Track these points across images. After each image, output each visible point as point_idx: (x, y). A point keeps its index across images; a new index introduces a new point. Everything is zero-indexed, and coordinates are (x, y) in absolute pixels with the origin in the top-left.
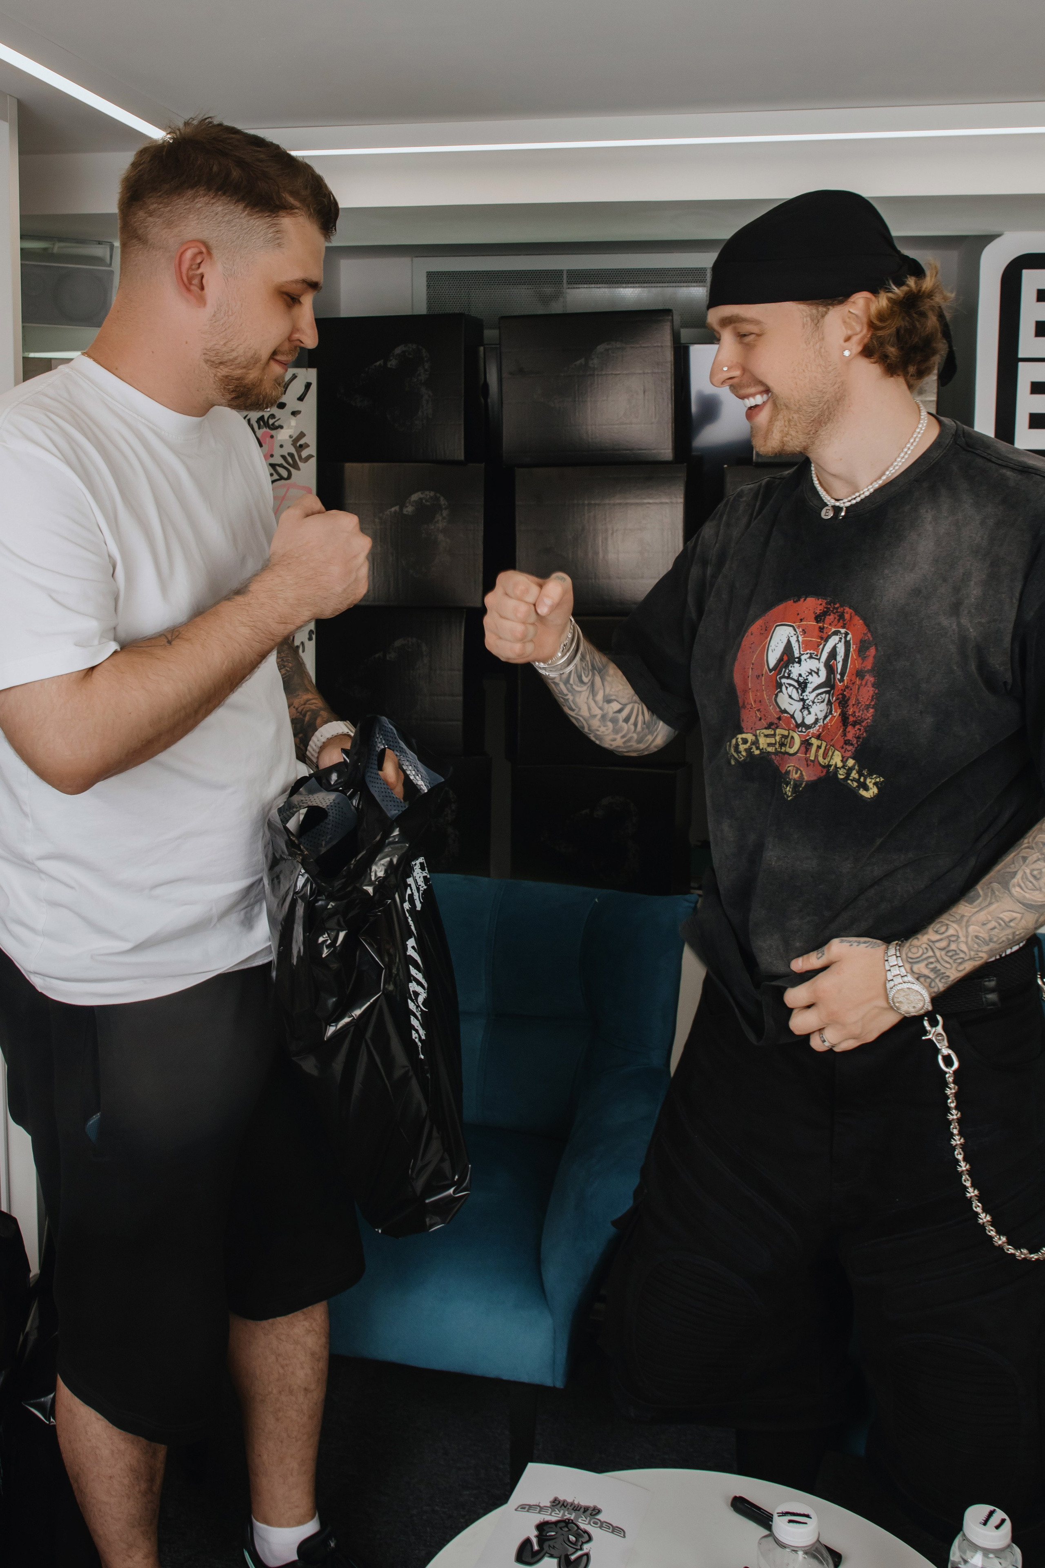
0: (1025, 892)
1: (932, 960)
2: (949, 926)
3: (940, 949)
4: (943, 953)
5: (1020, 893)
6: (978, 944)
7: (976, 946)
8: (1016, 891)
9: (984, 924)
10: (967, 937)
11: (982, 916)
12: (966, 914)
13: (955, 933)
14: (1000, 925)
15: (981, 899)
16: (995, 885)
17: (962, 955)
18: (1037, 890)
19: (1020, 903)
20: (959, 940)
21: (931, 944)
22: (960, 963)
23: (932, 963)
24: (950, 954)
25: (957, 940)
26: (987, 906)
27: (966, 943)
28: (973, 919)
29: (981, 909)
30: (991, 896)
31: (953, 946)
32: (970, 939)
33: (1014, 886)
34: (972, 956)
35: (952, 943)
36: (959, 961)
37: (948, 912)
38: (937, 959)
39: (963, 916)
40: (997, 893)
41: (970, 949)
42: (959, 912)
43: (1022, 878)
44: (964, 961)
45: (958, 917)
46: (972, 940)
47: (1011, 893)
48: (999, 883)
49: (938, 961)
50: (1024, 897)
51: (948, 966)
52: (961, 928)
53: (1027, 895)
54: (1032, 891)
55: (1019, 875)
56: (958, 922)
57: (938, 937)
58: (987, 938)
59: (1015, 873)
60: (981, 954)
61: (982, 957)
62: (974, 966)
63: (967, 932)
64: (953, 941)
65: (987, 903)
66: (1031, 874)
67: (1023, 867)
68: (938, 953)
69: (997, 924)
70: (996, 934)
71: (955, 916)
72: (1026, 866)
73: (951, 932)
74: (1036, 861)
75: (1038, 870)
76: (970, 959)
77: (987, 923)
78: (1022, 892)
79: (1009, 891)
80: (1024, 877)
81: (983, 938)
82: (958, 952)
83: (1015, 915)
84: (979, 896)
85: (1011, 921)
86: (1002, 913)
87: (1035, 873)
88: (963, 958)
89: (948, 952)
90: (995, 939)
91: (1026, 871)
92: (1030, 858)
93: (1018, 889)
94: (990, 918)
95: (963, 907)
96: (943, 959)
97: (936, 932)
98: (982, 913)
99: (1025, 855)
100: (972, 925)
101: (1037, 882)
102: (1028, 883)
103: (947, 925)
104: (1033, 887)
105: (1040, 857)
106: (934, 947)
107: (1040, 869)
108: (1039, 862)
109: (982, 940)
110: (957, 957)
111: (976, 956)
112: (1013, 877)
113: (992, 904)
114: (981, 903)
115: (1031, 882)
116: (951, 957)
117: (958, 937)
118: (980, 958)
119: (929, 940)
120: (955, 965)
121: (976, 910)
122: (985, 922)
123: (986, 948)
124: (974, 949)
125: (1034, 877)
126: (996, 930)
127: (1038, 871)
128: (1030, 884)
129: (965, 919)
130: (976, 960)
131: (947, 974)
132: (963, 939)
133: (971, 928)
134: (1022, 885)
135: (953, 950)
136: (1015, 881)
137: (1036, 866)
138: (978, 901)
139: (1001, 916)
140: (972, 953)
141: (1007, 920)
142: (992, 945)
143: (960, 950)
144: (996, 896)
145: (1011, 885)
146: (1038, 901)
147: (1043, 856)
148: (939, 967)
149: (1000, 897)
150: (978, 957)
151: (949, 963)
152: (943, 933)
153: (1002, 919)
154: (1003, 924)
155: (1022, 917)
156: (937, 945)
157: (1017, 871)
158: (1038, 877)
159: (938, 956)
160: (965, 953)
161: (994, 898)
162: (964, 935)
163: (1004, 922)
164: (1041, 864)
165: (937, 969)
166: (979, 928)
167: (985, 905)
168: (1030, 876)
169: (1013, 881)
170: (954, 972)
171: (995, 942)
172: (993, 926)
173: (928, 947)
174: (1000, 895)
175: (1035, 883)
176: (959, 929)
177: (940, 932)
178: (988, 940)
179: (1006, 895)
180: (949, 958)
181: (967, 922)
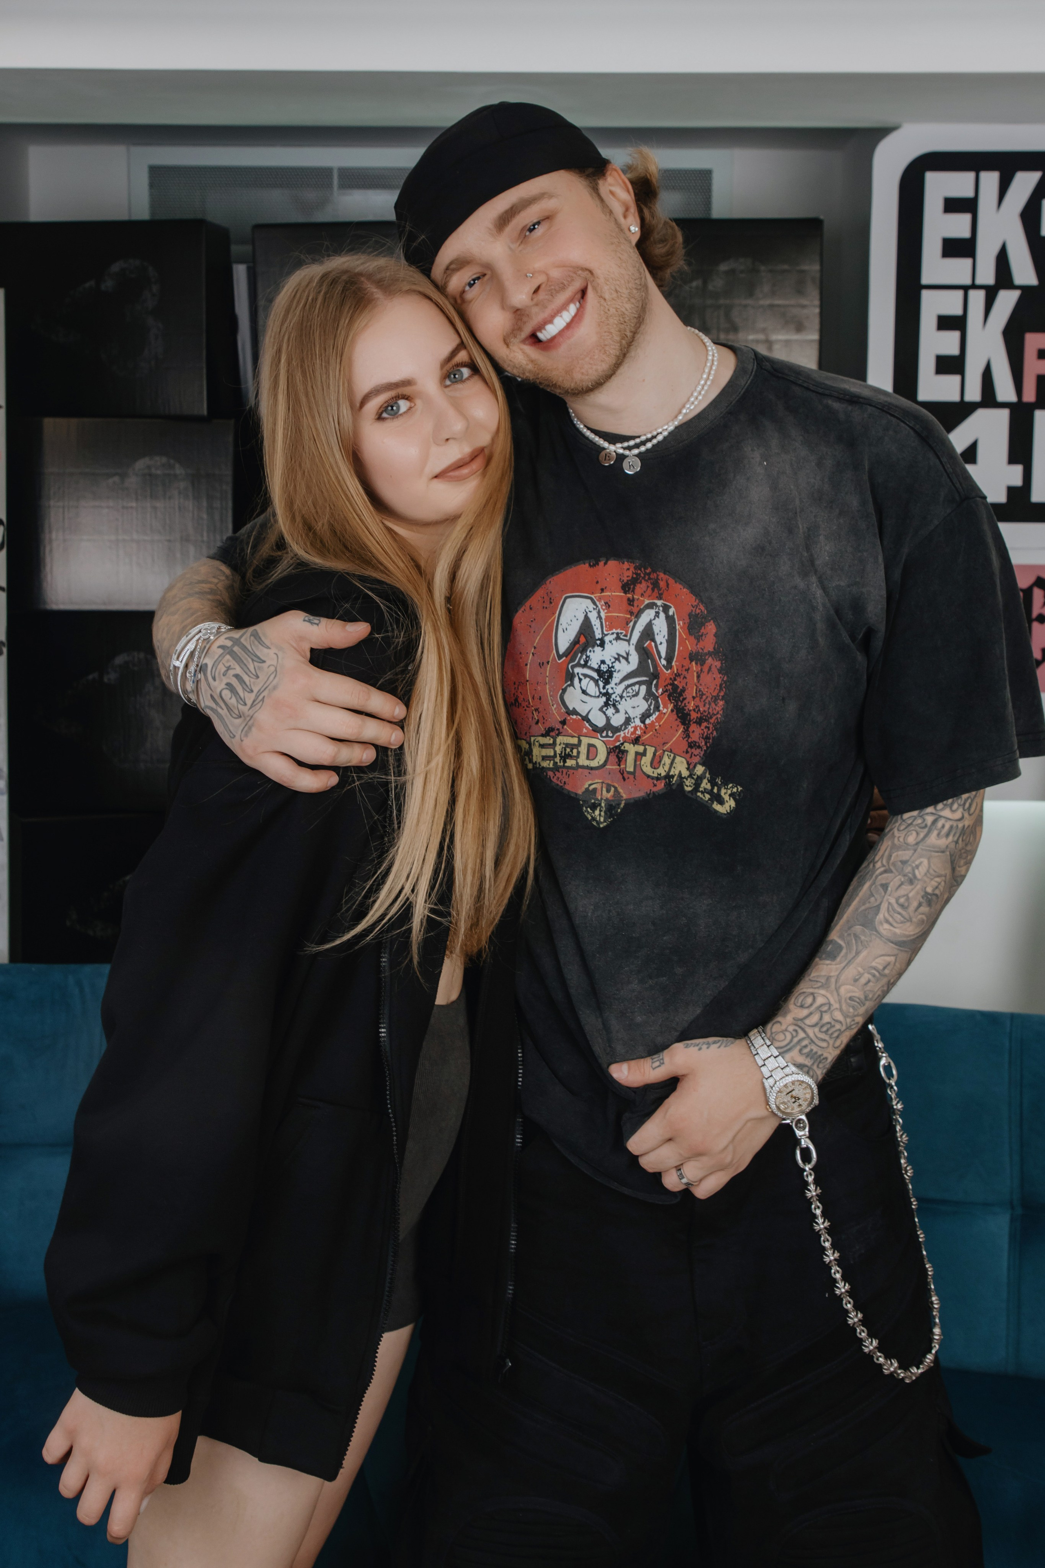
0: (895, 928)
1: (805, 1041)
2: (815, 995)
3: (812, 1027)
4: (817, 1029)
5: (890, 930)
6: (853, 1007)
7: (851, 1010)
8: (884, 929)
9: (856, 980)
10: (840, 1002)
11: (851, 972)
12: (832, 974)
13: (826, 1002)
14: (874, 976)
15: (844, 951)
16: (858, 928)
17: (838, 1026)
18: (908, 921)
19: (892, 942)
20: (832, 1008)
21: (798, 1023)
22: (837, 1037)
23: (806, 1046)
24: (825, 1029)
25: (829, 1008)
26: (854, 957)
27: (841, 1010)
28: (843, 978)
29: (847, 964)
30: (856, 943)
31: (827, 1018)
32: (843, 1004)
33: (881, 923)
34: (851, 1025)
35: (824, 1014)
36: (835, 1035)
37: (806, 978)
38: (812, 1040)
39: (828, 978)
40: (863, 938)
41: (846, 1016)
42: (821, 973)
43: (888, 911)
44: (842, 1032)
45: (823, 981)
46: (846, 1003)
47: (879, 934)
48: (862, 925)
49: (812, 1041)
50: (895, 934)
51: (824, 1044)
52: (831, 993)
53: (898, 931)
54: (903, 925)
55: (884, 906)
56: (825, 986)
57: (805, 1012)
58: (862, 997)
59: (878, 908)
60: (859, 1019)
63: (838, 995)
64: (825, 1012)
65: (854, 954)
66: (897, 902)
67: (886, 897)
68: (810, 1031)
69: (870, 976)
70: (873, 990)
71: (818, 979)
72: (889, 895)
73: (820, 1000)
74: (900, 886)
75: (904, 896)
76: (850, 1028)
77: (860, 978)
78: (892, 928)
79: (877, 931)
80: (890, 909)
81: (859, 999)
82: (833, 1023)
83: (888, 959)
84: (840, 947)
85: (887, 969)
86: (874, 960)
87: (902, 900)
88: (840, 1030)
89: (822, 1027)
90: (871, 996)
91: (890, 901)
92: (891, 885)
93: (886, 926)
94: (862, 971)
95: (826, 965)
96: (817, 1037)
97: (802, 1006)
98: (852, 967)
99: (884, 882)
100: (842, 985)
101: (906, 911)
102: (896, 915)
103: (812, 994)
104: (902, 919)
105: (903, 880)
106: (803, 1026)
107: (907, 895)
108: (903, 886)
109: (858, 1000)
110: (832, 1030)
111: (853, 1022)
112: (877, 914)
113: (858, 952)
114: (844, 955)
115: (899, 913)
116: (826, 1032)
117: (830, 1004)
119: (794, 1019)
120: (831, 1042)
121: (841, 965)
122: (857, 977)
123: (862, 1010)
124: (852, 1015)
125: (902, 906)
126: (871, 984)
127: (905, 897)
128: (899, 916)
129: (833, 980)
131: (825, 1054)
132: (836, 1006)
133: (842, 990)
134: (891, 919)
135: (828, 1023)
136: (880, 916)
137: (899, 894)
138: (840, 954)
139: (874, 964)
140: (849, 1020)
141: (881, 967)
142: (868, 1003)
143: (834, 1020)
144: (861, 942)
145: (876, 923)
146: (910, 936)
147: (907, 878)
148: (815, 1049)
149: (867, 941)
150: (854, 1024)
151: (824, 1040)
152: (811, 1005)
153: (875, 969)
154: (877, 974)
155: (896, 960)
156: (808, 1022)
157: (880, 904)
158: (906, 904)
159: (811, 1035)
160: (841, 1022)
161: (860, 944)
162: (835, 1002)
163: (878, 971)
164: (906, 888)
165: (814, 1052)
166: (851, 987)
167: (852, 956)
168: (896, 906)
169: (878, 917)
170: (831, 1051)
171: (871, 1000)
172: (867, 979)
173: (797, 1028)
174: (866, 939)
175: (904, 913)
176: (829, 995)
177: (806, 1005)
178: (864, 999)
179: (874, 937)
180: (824, 1034)
181: (836, 982)
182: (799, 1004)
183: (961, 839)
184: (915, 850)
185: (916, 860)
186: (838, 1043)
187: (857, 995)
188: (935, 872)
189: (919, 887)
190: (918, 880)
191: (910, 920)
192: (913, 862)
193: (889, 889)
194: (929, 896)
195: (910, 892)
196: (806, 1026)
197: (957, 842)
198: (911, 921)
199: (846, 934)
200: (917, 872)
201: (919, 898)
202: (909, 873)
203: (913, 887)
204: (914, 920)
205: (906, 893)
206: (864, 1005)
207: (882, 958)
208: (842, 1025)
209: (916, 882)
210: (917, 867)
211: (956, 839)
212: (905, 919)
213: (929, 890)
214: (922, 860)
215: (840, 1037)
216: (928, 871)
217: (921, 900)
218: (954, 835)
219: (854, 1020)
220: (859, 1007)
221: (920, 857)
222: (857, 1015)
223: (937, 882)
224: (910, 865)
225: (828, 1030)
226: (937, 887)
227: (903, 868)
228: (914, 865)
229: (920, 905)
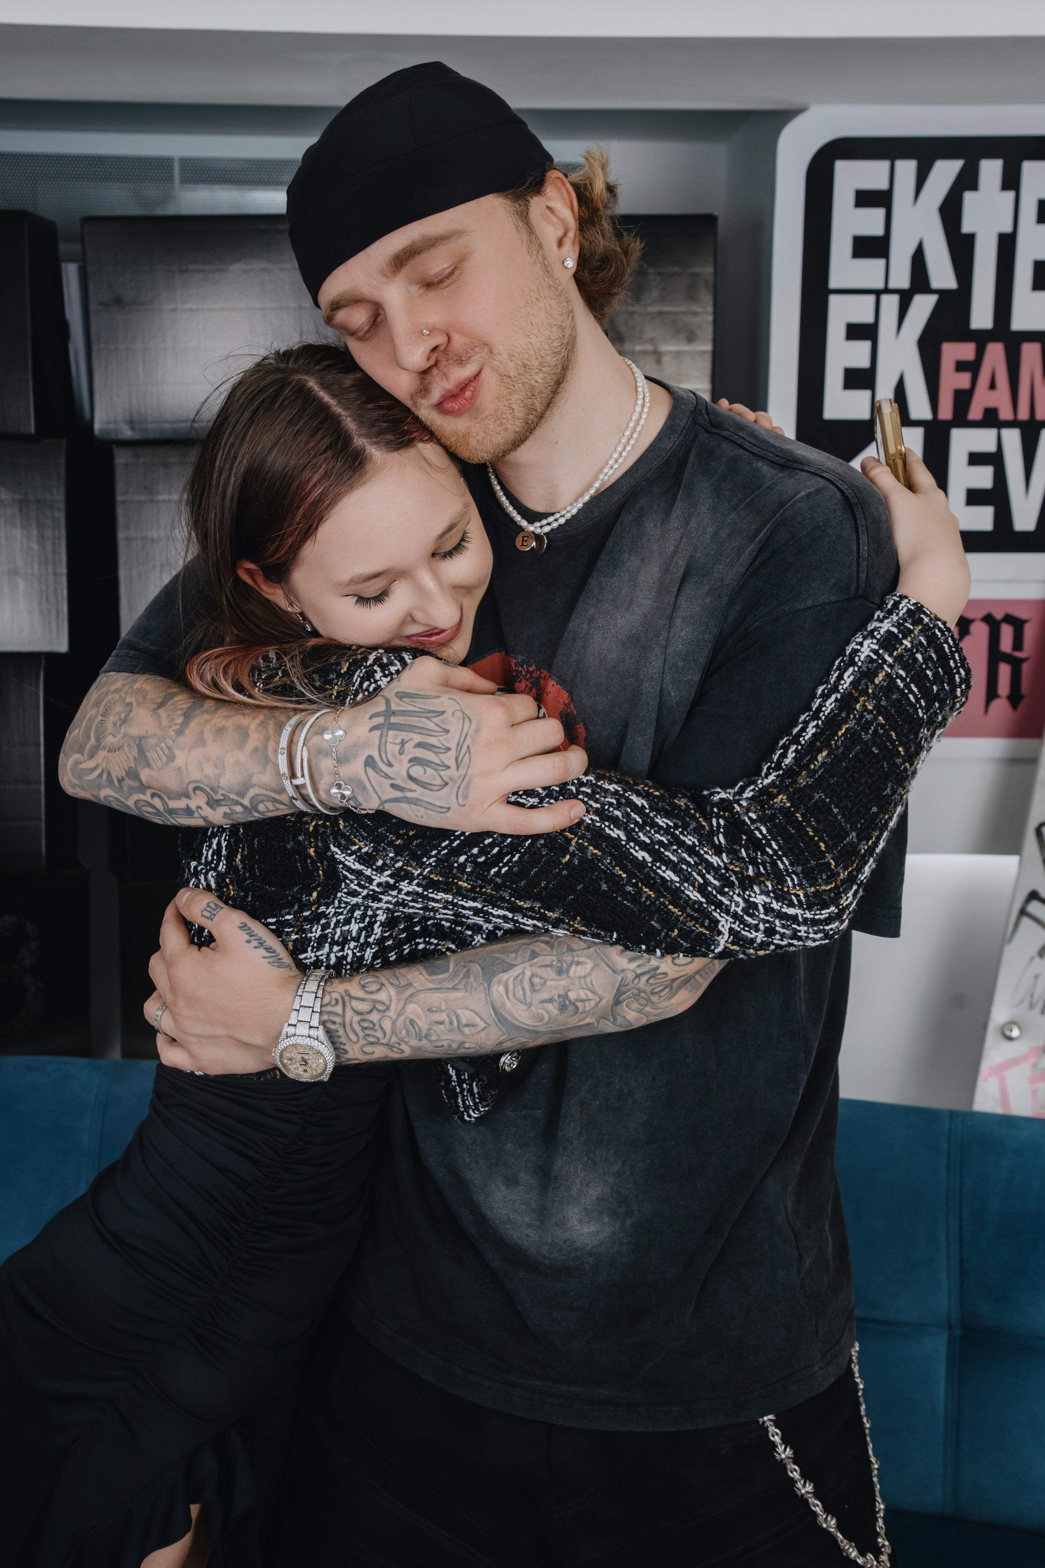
0: (508, 999)
1: (338, 1020)
2: (383, 988)
3: (355, 1011)
4: (357, 1018)
5: (502, 996)
6: (408, 1031)
7: (404, 1032)
8: (497, 990)
9: (430, 1010)
10: (399, 1015)
11: (435, 998)
12: (415, 985)
13: (387, 1003)
14: (451, 1023)
15: (446, 975)
16: (476, 968)
17: (379, 1034)
19: (494, 1009)
20: (387, 1013)
21: (346, 998)
22: (372, 1043)
23: (334, 1023)
24: (365, 1024)
25: (384, 1011)
26: (449, 989)
27: (394, 1023)
28: (422, 996)
29: (437, 989)
30: (462, 978)
31: (374, 1017)
32: (401, 1020)
33: (499, 983)
34: (391, 1043)
35: (375, 1011)
36: (371, 1039)
37: (393, 970)
38: (344, 1022)
39: (410, 985)
40: (472, 979)
41: (393, 1033)
42: (409, 977)
43: (515, 979)
44: (377, 1043)
45: (403, 982)
46: (405, 1021)
47: (489, 990)
48: (482, 969)
49: (343, 1025)
50: (504, 1004)
51: (354, 1038)
52: (399, 1000)
54: (517, 1002)
55: (517, 971)
56: (400, 989)
57: (361, 994)
58: (424, 1032)
59: (512, 966)
60: (403, 1046)
61: (403, 1051)
62: (386, 1057)
63: (403, 1008)
64: (379, 1011)
65: (451, 986)
66: (530, 979)
67: (526, 965)
68: (349, 1014)
69: (446, 1020)
70: (438, 1032)
71: (400, 979)
72: (530, 966)
73: (382, 996)
74: (546, 966)
75: (541, 978)
76: (387, 1045)
77: (436, 1012)
78: (505, 996)
79: (489, 986)
80: (520, 978)
81: (419, 1028)
82: (377, 1027)
84: (447, 970)
85: (468, 1025)
86: (462, 1009)
87: (536, 980)
88: (379, 1039)
89: (362, 1020)
90: (433, 1038)
91: (526, 971)
92: (541, 958)
93: (501, 989)
94: (443, 1008)
95: (417, 973)
96: (351, 1025)
97: (363, 987)
98: (437, 996)
99: (537, 950)
100: (415, 1003)
101: (532, 993)
102: (520, 988)
103: (383, 985)
104: (522, 997)
105: (554, 963)
106: (348, 1004)
107: (546, 980)
108: (549, 969)
109: (417, 1030)
110: (372, 1032)
111: (396, 1045)
112: (504, 971)
113: (457, 989)
114: (445, 980)
115: (523, 989)
116: (364, 1028)
117: (388, 1008)
118: (399, 1051)
119: (346, 991)
120: (362, 1042)
121: (431, 986)
122: (434, 1009)
123: (414, 1042)
124: (400, 1036)
125: (532, 984)
126: (442, 1027)
127: (542, 981)
128: (521, 992)
129: (411, 991)
130: (392, 1050)
131: (347, 1047)
132: (392, 1013)
133: (411, 1007)
134: (511, 987)
135: (371, 1021)
136: (505, 976)
137: (540, 971)
138: (441, 976)
139: (460, 1012)
140: (394, 1039)
141: (464, 1021)
142: (425, 1042)
143: (380, 1025)
144: (468, 982)
145: (495, 979)
146: (517, 1019)
147: (559, 965)
148: (341, 1032)
149: (472, 986)
150: (397, 1048)
151: (356, 1034)
152: (371, 993)
153: (457, 1017)
154: (455, 1023)
155: (485, 1028)
156: (354, 1003)
157: (515, 966)
158: (537, 988)
159: (348, 1019)
160: (385, 1034)
161: (464, 982)
162: (396, 1010)
163: (458, 1022)
164: (551, 973)
165: (337, 1034)
166: (421, 1012)
167: (447, 986)
168: (526, 980)
169: (502, 975)
170: (356, 1050)
171: (431, 1042)
172: (442, 1020)
173: (340, 1001)
174: (474, 984)
175: (528, 993)
176: (394, 997)
177: (366, 989)
178: (424, 1034)
179: (482, 988)
180: (360, 1028)
181: (412, 995)
182: (363, 982)
183: (645, 978)
184: (589, 947)
185: (581, 956)
186: (368, 1049)
187: (421, 1024)
188: (592, 983)
189: (563, 983)
190: (569, 977)
191: (529, 1006)
192: (577, 956)
193: (536, 960)
194: (567, 1002)
195: (552, 980)
196: (349, 1005)
197: (638, 976)
198: (529, 1008)
199: (462, 963)
200: (573, 967)
201: (555, 994)
202: (566, 963)
203: (558, 978)
204: (533, 1008)
205: (546, 977)
206: (420, 1040)
207: (472, 1013)
208: (385, 1037)
209: (565, 976)
210: (578, 963)
211: (639, 971)
212: (525, 999)
213: (572, 995)
214: (588, 961)
215: (375, 1046)
216: (585, 977)
217: (556, 997)
218: (639, 966)
219: (399, 1044)
220: (414, 1037)
221: (588, 957)
222: (407, 1043)
223: (586, 995)
224: (573, 956)
225: (366, 1028)
226: (582, 1001)
227: (564, 953)
228: (576, 959)
229: (551, 1000)
